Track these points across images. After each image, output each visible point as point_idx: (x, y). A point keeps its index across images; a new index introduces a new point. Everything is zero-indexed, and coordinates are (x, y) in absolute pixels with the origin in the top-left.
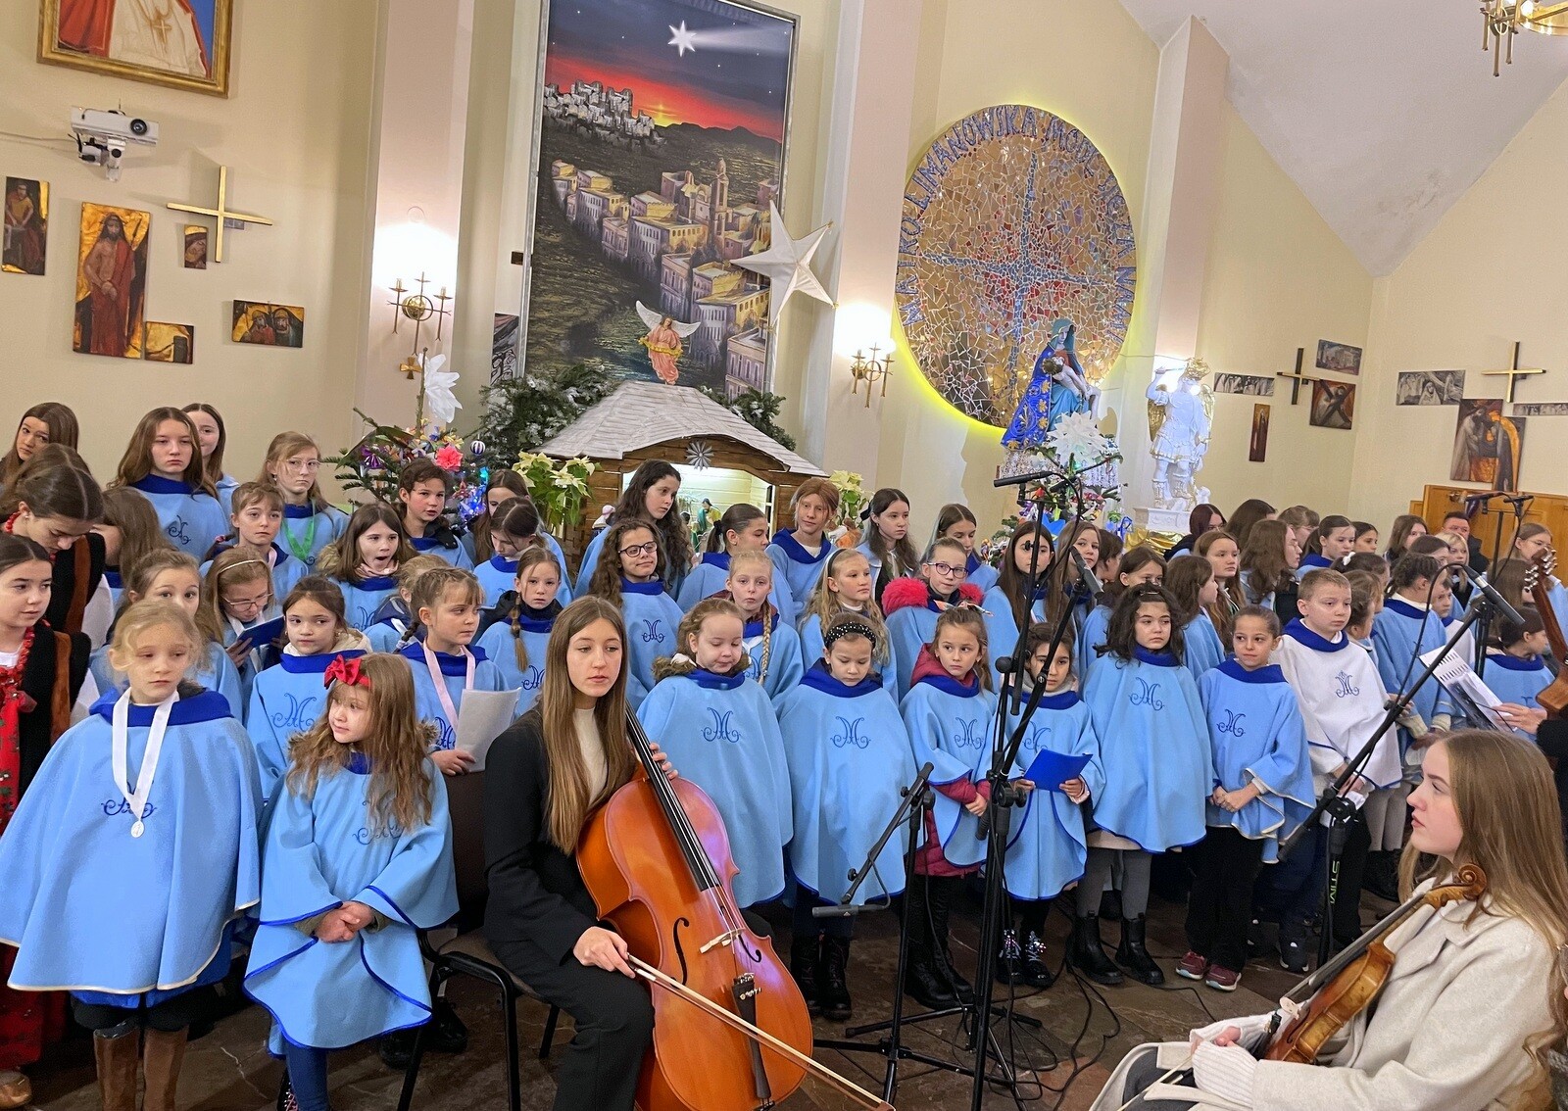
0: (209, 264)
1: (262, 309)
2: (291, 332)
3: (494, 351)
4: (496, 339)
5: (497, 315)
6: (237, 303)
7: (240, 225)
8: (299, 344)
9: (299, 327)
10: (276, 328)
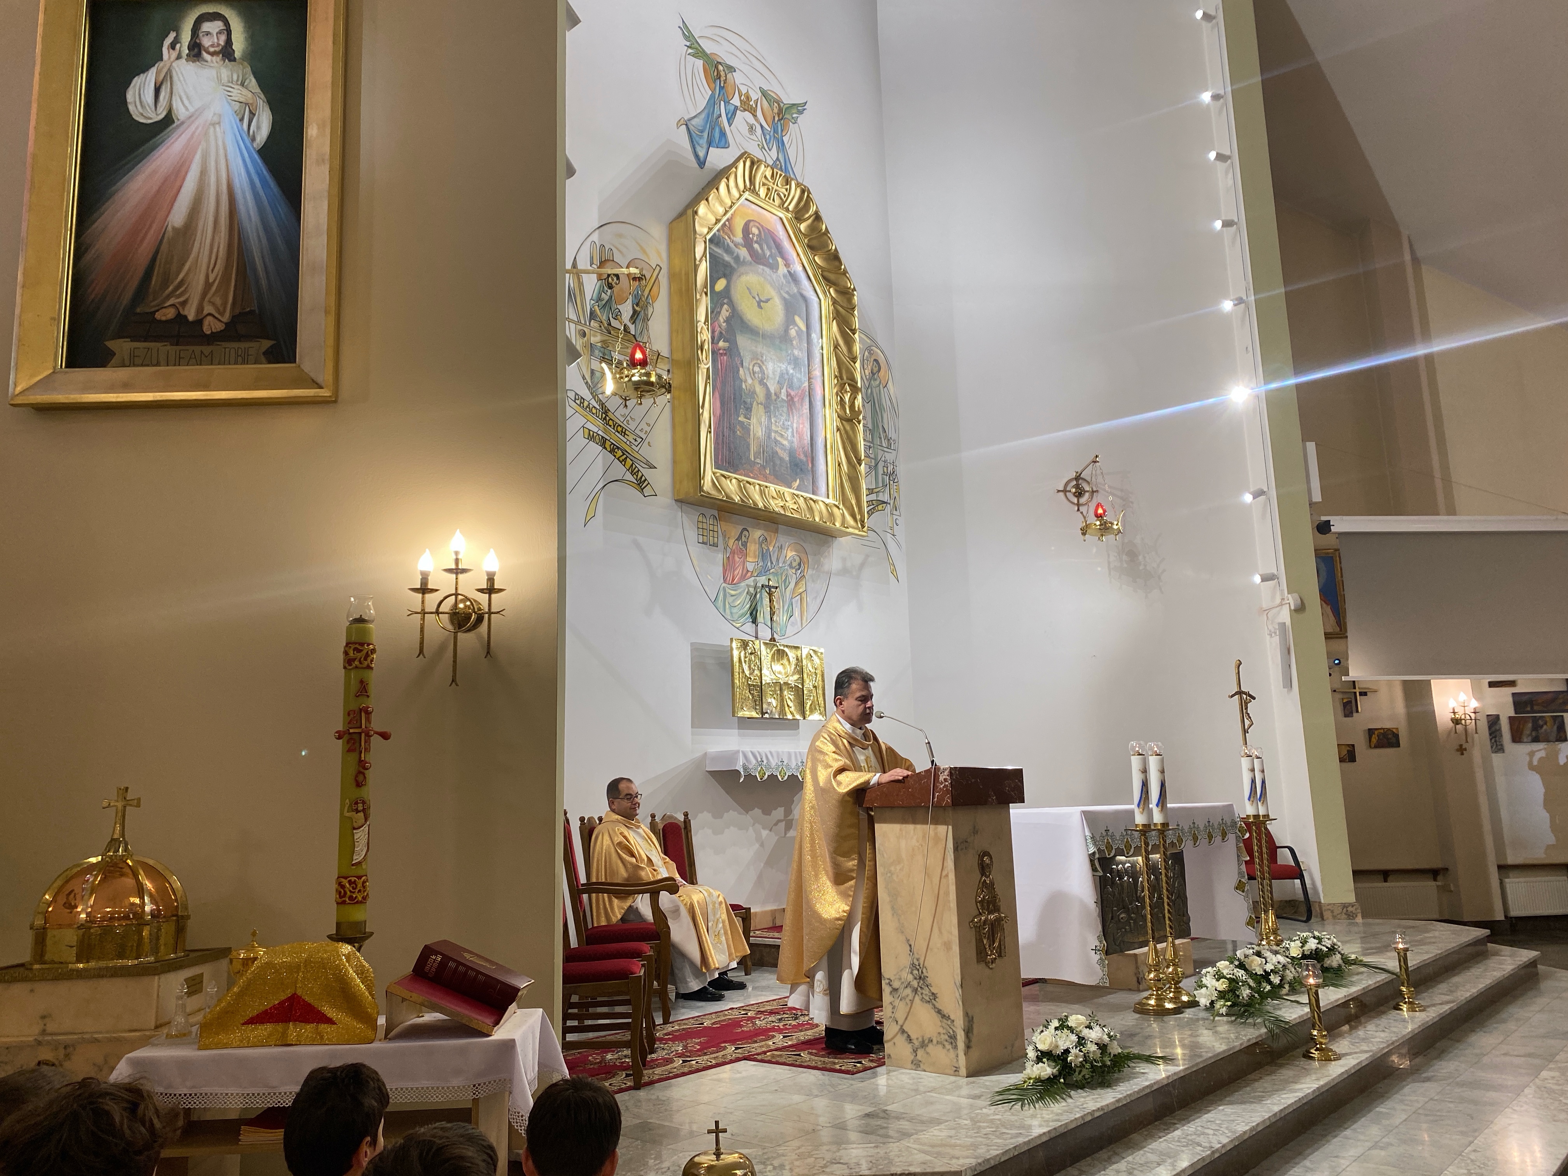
0: (1355, 714)
1: (1380, 731)
2: (1394, 740)
3: (1490, 734)
4: (1490, 728)
5: (1488, 715)
6: (1369, 729)
7: (1365, 694)
8: (1399, 746)
9: (1396, 736)
10: (1388, 739)
